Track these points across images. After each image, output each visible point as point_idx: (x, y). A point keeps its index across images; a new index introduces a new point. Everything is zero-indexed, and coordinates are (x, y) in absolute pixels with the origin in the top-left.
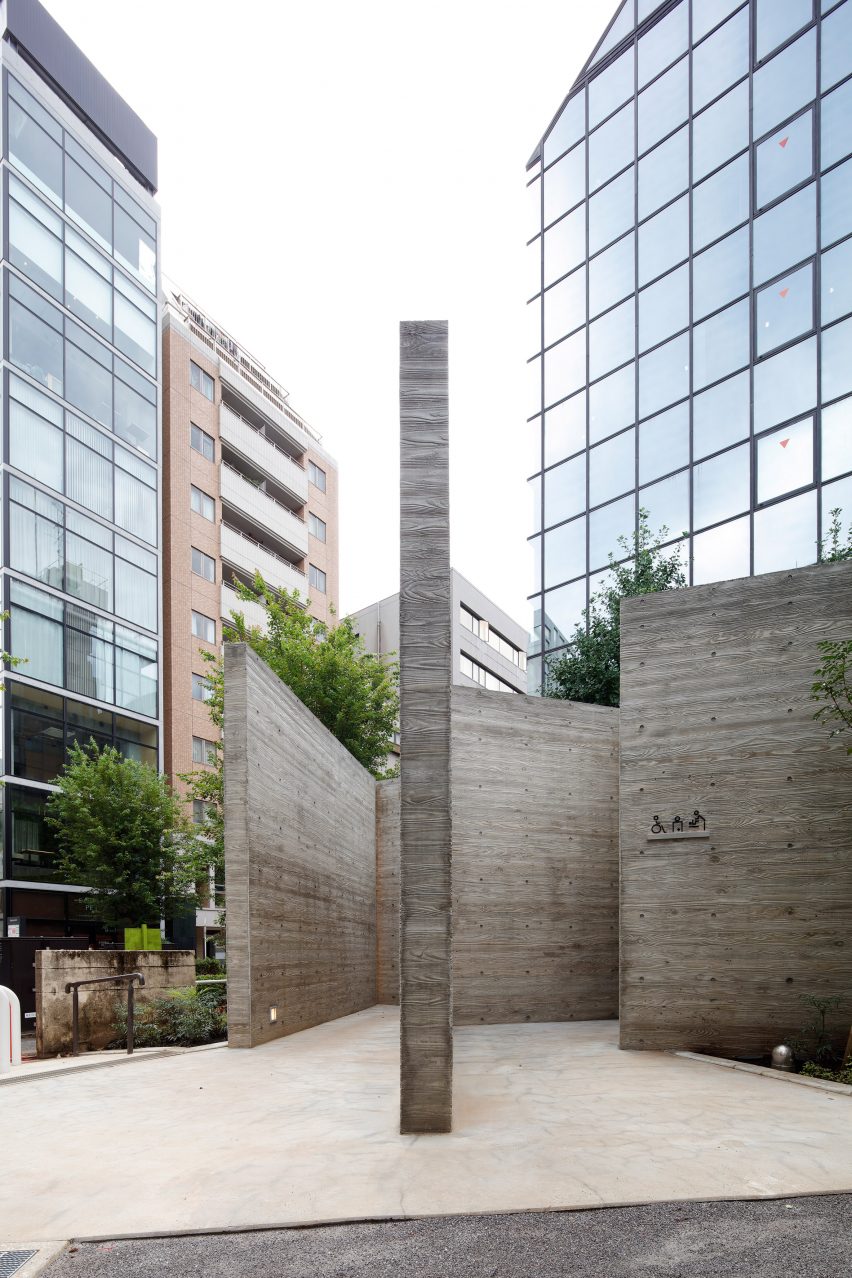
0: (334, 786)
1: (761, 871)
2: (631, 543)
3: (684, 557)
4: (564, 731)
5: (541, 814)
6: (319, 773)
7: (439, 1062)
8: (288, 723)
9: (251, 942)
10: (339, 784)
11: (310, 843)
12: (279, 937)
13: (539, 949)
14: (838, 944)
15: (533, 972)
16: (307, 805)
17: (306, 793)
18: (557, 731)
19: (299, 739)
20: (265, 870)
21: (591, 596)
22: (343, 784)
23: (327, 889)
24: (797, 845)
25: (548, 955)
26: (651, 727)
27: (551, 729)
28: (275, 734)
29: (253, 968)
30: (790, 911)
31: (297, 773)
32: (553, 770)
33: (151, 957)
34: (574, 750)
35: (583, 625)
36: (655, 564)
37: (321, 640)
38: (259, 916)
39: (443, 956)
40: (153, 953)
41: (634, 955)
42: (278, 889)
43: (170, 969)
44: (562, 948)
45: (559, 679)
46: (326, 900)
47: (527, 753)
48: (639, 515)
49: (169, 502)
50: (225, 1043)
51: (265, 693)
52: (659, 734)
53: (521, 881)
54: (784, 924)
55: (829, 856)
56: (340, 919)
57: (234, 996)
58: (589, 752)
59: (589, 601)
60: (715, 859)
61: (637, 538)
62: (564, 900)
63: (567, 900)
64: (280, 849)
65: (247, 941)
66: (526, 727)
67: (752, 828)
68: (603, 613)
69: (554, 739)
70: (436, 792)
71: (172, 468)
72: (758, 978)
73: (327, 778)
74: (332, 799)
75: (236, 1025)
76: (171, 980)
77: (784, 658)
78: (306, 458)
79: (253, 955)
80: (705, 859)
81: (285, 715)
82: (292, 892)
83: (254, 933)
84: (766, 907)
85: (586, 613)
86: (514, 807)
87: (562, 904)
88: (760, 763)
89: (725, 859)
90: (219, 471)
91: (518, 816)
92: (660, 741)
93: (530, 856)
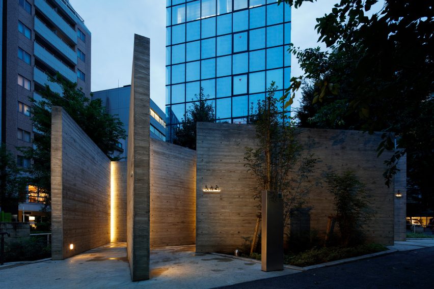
0: (96, 162)
1: (233, 203)
2: (199, 97)
3: (214, 105)
4: (179, 155)
5: (172, 180)
6: (90, 157)
7: (145, 259)
8: (78, 138)
9: (63, 219)
10: (97, 162)
11: (86, 183)
12: (74, 217)
13: (171, 223)
14: (250, 223)
15: (169, 230)
16: (85, 169)
17: (85, 164)
18: (178, 155)
19: (82, 145)
20: (68, 193)
21: (187, 110)
22: (99, 162)
23: (93, 200)
24: (241, 197)
25: (174, 225)
26: (205, 160)
27: (175, 154)
28: (73, 142)
29: (63, 229)
30: (239, 214)
31: (81, 157)
32: (176, 167)
33: (7, 225)
34: (182, 162)
35: (184, 119)
36: (206, 105)
37: (86, 104)
38: (67, 210)
39: (147, 227)
40: (8, 223)
41: (200, 226)
42: (73, 200)
43: (17, 230)
44: (178, 223)
45: (176, 134)
46: (92, 204)
47: (167, 161)
48: (201, 89)
49: (6, 24)
50: (51, 258)
51: (69, 126)
52: (207, 163)
53: (165, 201)
54: (237, 218)
55: (248, 200)
56: (97, 211)
57: (55, 240)
58: (187, 163)
59: (186, 112)
60: (221, 199)
61: (200, 96)
62: (178, 208)
63: (180, 208)
64: (75, 185)
65: (61, 219)
66: (167, 152)
67: (230, 191)
68: (190, 116)
69: (176, 157)
70: (145, 178)
71: (8, 10)
72: (232, 232)
73: (93, 160)
74: (95, 167)
75: (56, 251)
76: (18, 234)
77: (238, 147)
78: (76, 27)
79: (63, 224)
80: (219, 199)
81: (77, 135)
82: (79, 201)
83: (64, 216)
84: (234, 213)
85: (185, 115)
86: (163, 178)
87: (178, 209)
88: (232, 174)
89: (224, 199)
90: (33, 19)
91: (165, 181)
92: (207, 164)
93: (168, 194)
